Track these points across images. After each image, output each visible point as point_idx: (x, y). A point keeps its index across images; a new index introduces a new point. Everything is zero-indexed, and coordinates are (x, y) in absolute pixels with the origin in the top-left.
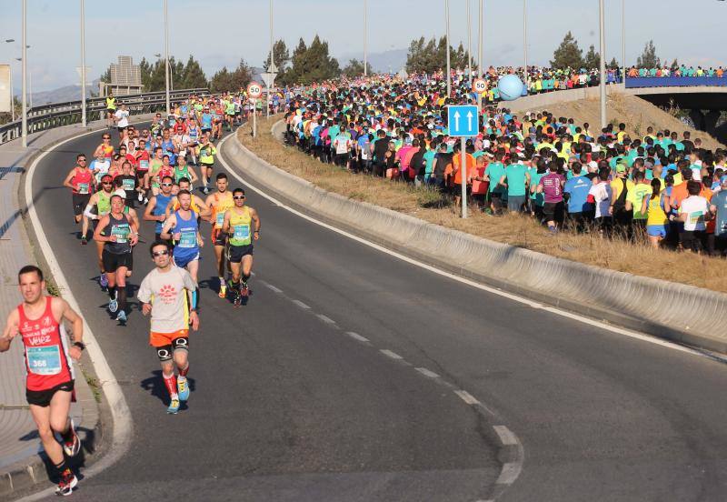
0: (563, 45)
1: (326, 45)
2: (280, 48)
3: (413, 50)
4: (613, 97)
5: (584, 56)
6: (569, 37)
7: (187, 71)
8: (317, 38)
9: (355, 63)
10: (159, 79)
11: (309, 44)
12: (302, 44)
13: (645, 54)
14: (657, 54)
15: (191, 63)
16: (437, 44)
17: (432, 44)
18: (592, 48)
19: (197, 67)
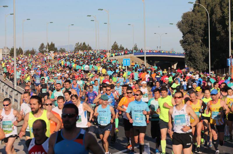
0: (114, 44)
1: (54, 44)
2: (42, 45)
3: (76, 46)
4: (131, 57)
5: (119, 47)
6: (115, 42)
7: (19, 51)
8: (52, 42)
9: (61, 49)
10: (12, 53)
11: (50, 44)
12: (48, 44)
13: (134, 47)
14: (137, 46)
15: (20, 48)
16: (82, 44)
17: (81, 44)
18: (121, 45)
19: (21, 50)
